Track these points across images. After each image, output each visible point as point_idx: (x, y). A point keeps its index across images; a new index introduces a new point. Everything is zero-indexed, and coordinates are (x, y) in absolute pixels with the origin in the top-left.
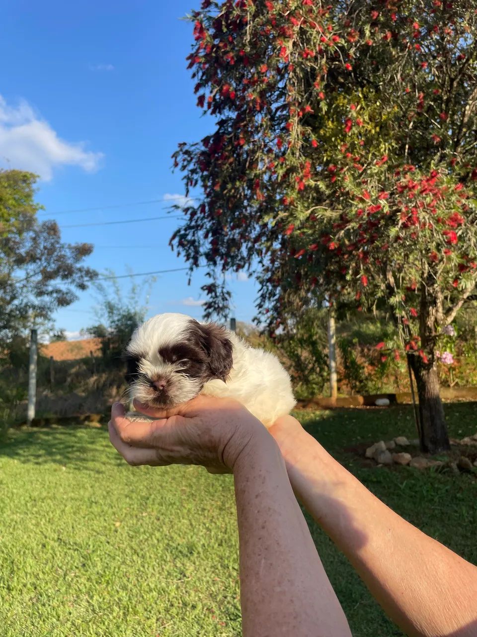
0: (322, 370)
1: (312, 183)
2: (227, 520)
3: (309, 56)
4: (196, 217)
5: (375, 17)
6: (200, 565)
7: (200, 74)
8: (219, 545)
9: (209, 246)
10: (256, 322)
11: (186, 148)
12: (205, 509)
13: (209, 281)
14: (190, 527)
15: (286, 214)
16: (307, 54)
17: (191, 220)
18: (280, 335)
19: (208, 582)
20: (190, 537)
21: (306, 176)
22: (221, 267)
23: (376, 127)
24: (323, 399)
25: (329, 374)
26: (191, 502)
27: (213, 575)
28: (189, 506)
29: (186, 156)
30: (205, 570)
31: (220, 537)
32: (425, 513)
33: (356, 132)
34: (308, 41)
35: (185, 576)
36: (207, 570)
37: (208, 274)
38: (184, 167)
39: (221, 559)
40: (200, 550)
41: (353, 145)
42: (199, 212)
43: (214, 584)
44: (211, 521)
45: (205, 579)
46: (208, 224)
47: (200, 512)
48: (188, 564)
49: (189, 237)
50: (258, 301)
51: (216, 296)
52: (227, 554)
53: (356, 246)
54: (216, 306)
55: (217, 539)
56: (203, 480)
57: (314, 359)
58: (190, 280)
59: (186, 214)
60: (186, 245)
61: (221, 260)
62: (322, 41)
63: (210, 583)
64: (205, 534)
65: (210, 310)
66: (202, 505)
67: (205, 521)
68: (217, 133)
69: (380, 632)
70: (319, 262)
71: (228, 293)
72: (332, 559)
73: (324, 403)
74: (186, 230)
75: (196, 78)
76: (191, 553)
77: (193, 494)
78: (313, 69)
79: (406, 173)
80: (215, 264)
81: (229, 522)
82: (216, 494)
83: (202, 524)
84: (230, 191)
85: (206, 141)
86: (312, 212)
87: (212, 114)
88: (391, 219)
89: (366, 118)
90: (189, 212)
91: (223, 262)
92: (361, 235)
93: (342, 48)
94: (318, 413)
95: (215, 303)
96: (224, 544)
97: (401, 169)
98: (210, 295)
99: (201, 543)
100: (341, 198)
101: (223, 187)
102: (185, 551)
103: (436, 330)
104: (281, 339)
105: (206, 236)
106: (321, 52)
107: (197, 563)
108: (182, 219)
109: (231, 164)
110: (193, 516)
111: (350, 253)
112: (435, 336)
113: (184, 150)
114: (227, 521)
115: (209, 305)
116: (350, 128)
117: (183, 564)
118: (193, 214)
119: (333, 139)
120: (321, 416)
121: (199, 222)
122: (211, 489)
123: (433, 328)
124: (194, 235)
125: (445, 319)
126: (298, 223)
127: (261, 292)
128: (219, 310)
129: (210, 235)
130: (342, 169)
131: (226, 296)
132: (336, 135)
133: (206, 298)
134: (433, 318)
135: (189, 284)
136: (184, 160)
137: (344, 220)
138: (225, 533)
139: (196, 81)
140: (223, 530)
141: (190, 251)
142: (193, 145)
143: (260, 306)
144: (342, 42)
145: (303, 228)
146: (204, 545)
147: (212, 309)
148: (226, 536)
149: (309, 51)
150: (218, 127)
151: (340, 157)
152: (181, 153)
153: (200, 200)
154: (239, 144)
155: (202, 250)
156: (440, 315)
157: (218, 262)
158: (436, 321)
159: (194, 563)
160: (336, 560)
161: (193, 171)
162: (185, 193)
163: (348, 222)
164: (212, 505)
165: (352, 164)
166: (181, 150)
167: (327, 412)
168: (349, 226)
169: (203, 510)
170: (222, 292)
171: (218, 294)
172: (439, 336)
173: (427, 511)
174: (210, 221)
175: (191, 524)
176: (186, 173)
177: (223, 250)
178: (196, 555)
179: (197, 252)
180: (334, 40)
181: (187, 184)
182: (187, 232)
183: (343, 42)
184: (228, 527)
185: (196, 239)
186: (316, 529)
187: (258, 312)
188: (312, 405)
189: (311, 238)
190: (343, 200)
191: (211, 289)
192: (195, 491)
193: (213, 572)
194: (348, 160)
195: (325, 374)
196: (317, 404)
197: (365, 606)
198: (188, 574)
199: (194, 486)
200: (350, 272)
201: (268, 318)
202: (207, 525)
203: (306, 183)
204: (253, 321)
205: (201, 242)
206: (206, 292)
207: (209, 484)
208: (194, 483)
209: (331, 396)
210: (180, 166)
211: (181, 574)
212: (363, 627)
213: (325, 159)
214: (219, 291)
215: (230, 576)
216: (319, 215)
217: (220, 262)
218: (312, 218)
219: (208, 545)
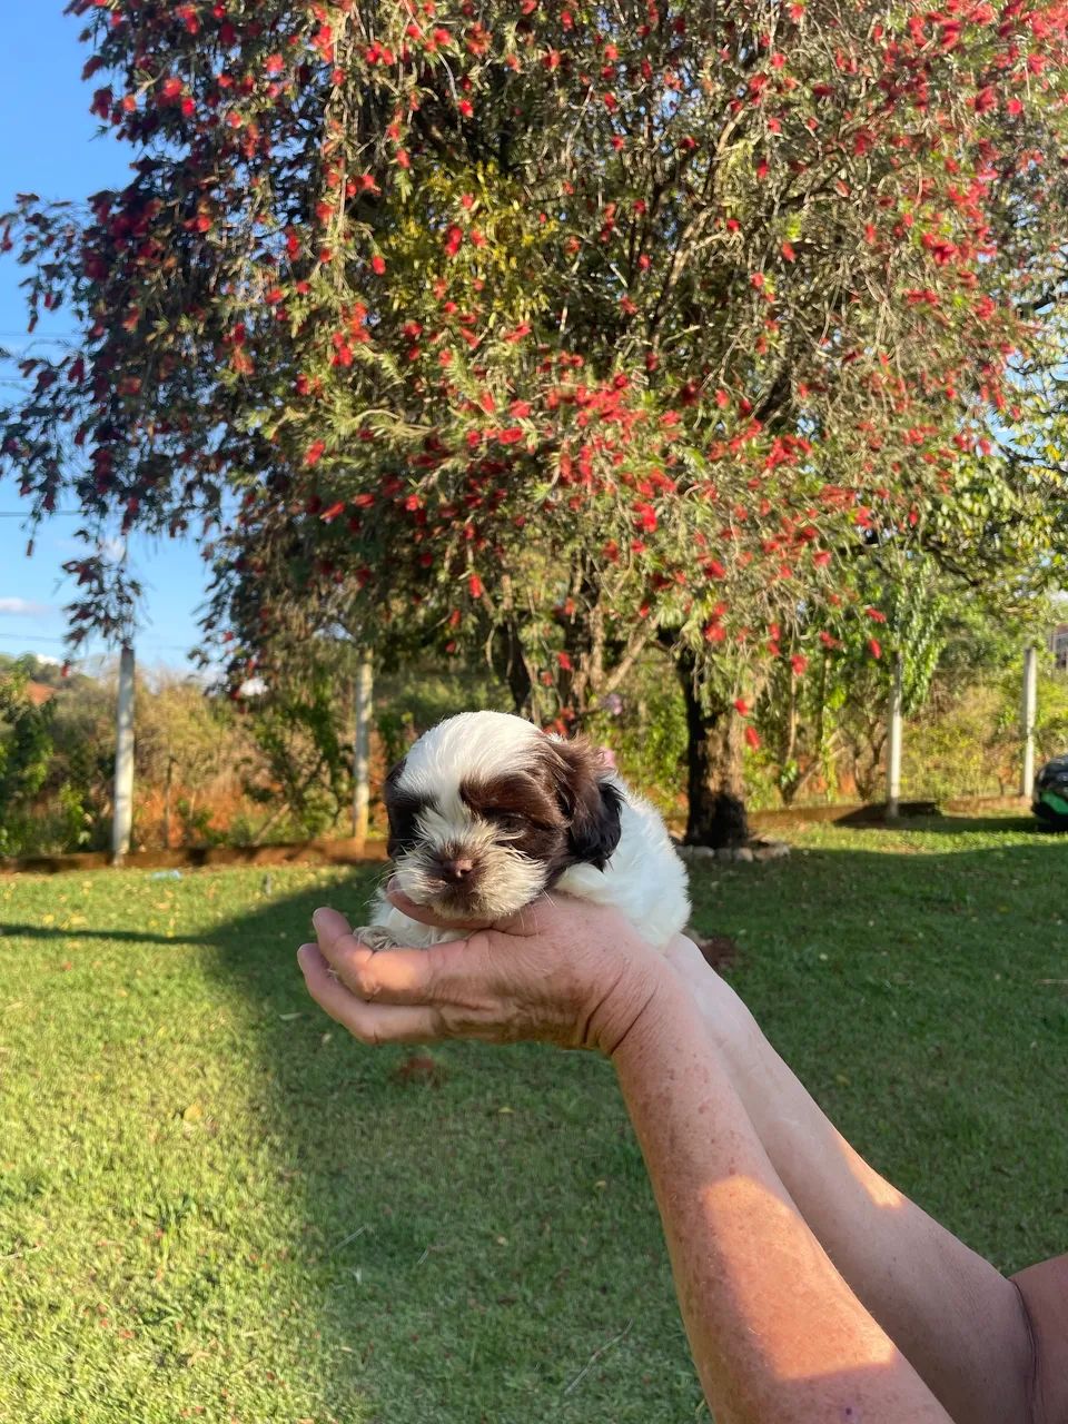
0: (335, 777)
1: (367, 354)
2: (121, 1113)
3: (380, 62)
4: (54, 387)
5: (527, 11)
6: (62, 1216)
7: (102, 35)
8: (105, 1169)
9: (89, 465)
10: (197, 659)
11: (37, 208)
12: (63, 1094)
13: (85, 551)
14: (27, 1136)
15: (303, 416)
16: (377, 57)
17: (39, 390)
18: (256, 696)
19: (84, 1251)
20: (29, 1159)
21: (356, 336)
22: (119, 520)
23: (509, 256)
24: (336, 840)
25: (353, 787)
26: (24, 1080)
27: (96, 1234)
28: (24, 1089)
29: (35, 229)
30: (74, 1226)
31: (106, 1151)
32: (549, 1064)
33: (467, 257)
34: (381, 27)
35: (24, 1243)
36: (80, 1225)
37: (82, 532)
38: (27, 257)
39: (114, 1196)
40: (59, 1183)
41: (459, 286)
42: (64, 377)
43: (99, 1254)
44: (82, 1118)
45: (76, 1247)
46: (86, 408)
47: (52, 1102)
48: (30, 1219)
49: (32, 435)
50: (205, 613)
51: (102, 591)
52: (128, 1186)
53: (460, 510)
54: (102, 614)
55: (99, 1156)
56: (52, 1028)
57: (321, 752)
58: (31, 542)
59: (26, 375)
60: (22, 455)
61: (120, 502)
62: (411, 33)
63: (89, 1252)
64: (69, 1148)
65: (86, 623)
66: (55, 1086)
67: (67, 1119)
68: (133, 189)
69: (472, 1302)
70: (373, 536)
71: (134, 585)
72: (368, 1172)
73: (337, 851)
74: (24, 415)
75: (91, 41)
76: (36, 1192)
77: (28, 1063)
78: (386, 92)
79: (564, 369)
80: (103, 509)
81: (127, 1118)
82: (91, 1058)
83: (58, 1128)
84: (164, 337)
85: (101, 201)
86: (366, 422)
87: (119, 137)
88: (537, 464)
89: (491, 231)
90: (37, 371)
91: (124, 507)
92: (470, 489)
93: (453, 62)
94: (325, 871)
95: (98, 606)
96: (117, 1165)
97: (554, 359)
98: (85, 586)
99: (61, 1168)
100: (428, 400)
101: (146, 326)
102: (20, 1189)
103: (586, 704)
104: (255, 706)
105: (79, 440)
106: (407, 60)
107: (54, 1213)
108: (15, 386)
109: (167, 273)
110: (33, 1111)
111: (446, 525)
112: (586, 714)
113: (31, 214)
114: (123, 1115)
115: (83, 611)
116: (458, 248)
117: (18, 1220)
118: (48, 377)
119: (416, 264)
120: (333, 878)
121: (62, 400)
122: (74, 1046)
123: (581, 697)
124: (44, 431)
125: (604, 682)
126: (332, 441)
127: (214, 593)
128: (108, 624)
129: (89, 436)
130: (434, 335)
131: (129, 592)
132: (423, 257)
133: (77, 592)
134: (583, 678)
135: (29, 552)
136: (29, 238)
137: (433, 449)
138: (120, 1138)
139: (92, 49)
140: (114, 1136)
141: (33, 469)
142: (55, 205)
143: (210, 624)
144: (455, 49)
145: (341, 453)
146: (67, 1173)
147: (91, 620)
148: (123, 1148)
149: (382, 50)
150: (136, 174)
151: (431, 307)
152: (22, 218)
153: (67, 345)
154: (195, 228)
155: (66, 471)
156: (597, 672)
157: (111, 508)
158: (589, 683)
159: (46, 1214)
160: (378, 1172)
161: (53, 271)
162: (27, 322)
163: (448, 454)
164: (80, 1084)
165: (457, 329)
166: (24, 212)
167: (345, 870)
168: (448, 465)
169: (59, 1095)
170: (119, 581)
171: (107, 586)
172: (594, 713)
173: (553, 1060)
174: (93, 402)
175: (31, 1130)
176: (31, 270)
177: (127, 478)
178: (48, 1195)
179: (53, 476)
180: (438, 39)
181: (33, 300)
182: (31, 420)
183: (457, 49)
184: (125, 1128)
185: (53, 442)
186: (333, 1116)
187: (203, 637)
188: (309, 855)
189: (361, 478)
190: (431, 404)
191: (88, 571)
192: (35, 1054)
193: (95, 1229)
194: (449, 319)
195: (344, 787)
196: (321, 850)
197: (439, 1255)
198: (32, 1240)
199: (28, 1043)
200: (447, 564)
201: (227, 654)
202: (72, 1129)
203: (356, 353)
204: (191, 656)
205: (66, 451)
206: (77, 576)
207: (69, 1037)
208: (29, 1037)
209: (353, 833)
210: (18, 250)
211: (14, 1240)
212: (437, 1297)
213: (395, 306)
214: (109, 578)
215: (137, 1231)
216: (379, 429)
217: (117, 507)
218: (364, 433)
219: (79, 1172)
